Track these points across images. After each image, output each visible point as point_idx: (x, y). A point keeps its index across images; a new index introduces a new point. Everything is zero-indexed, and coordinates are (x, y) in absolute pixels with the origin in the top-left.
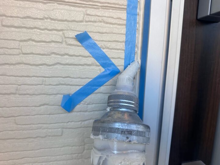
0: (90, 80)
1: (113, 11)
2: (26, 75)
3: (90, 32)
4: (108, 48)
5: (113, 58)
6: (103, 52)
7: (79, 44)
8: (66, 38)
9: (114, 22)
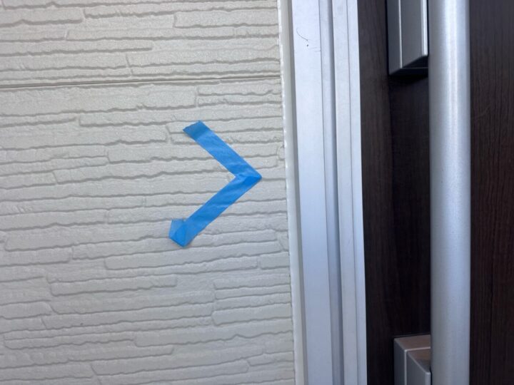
0: (213, 195)
1: (242, 83)
2: (116, 194)
3: (207, 120)
4: (238, 142)
5: (247, 157)
6: (230, 148)
7: (191, 140)
8: (171, 133)
9: (243, 102)
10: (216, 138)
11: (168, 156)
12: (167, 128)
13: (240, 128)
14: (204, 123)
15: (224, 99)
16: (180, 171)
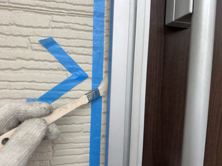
0: (55, 85)
1: (80, 18)
5: (80, 63)
6: (69, 57)
7: (44, 49)
8: (31, 43)
9: (80, 29)
10: (61, 49)
11: (28, 58)
12: (29, 39)
13: (77, 45)
14: (54, 39)
15: (68, 26)
16: (35, 68)
